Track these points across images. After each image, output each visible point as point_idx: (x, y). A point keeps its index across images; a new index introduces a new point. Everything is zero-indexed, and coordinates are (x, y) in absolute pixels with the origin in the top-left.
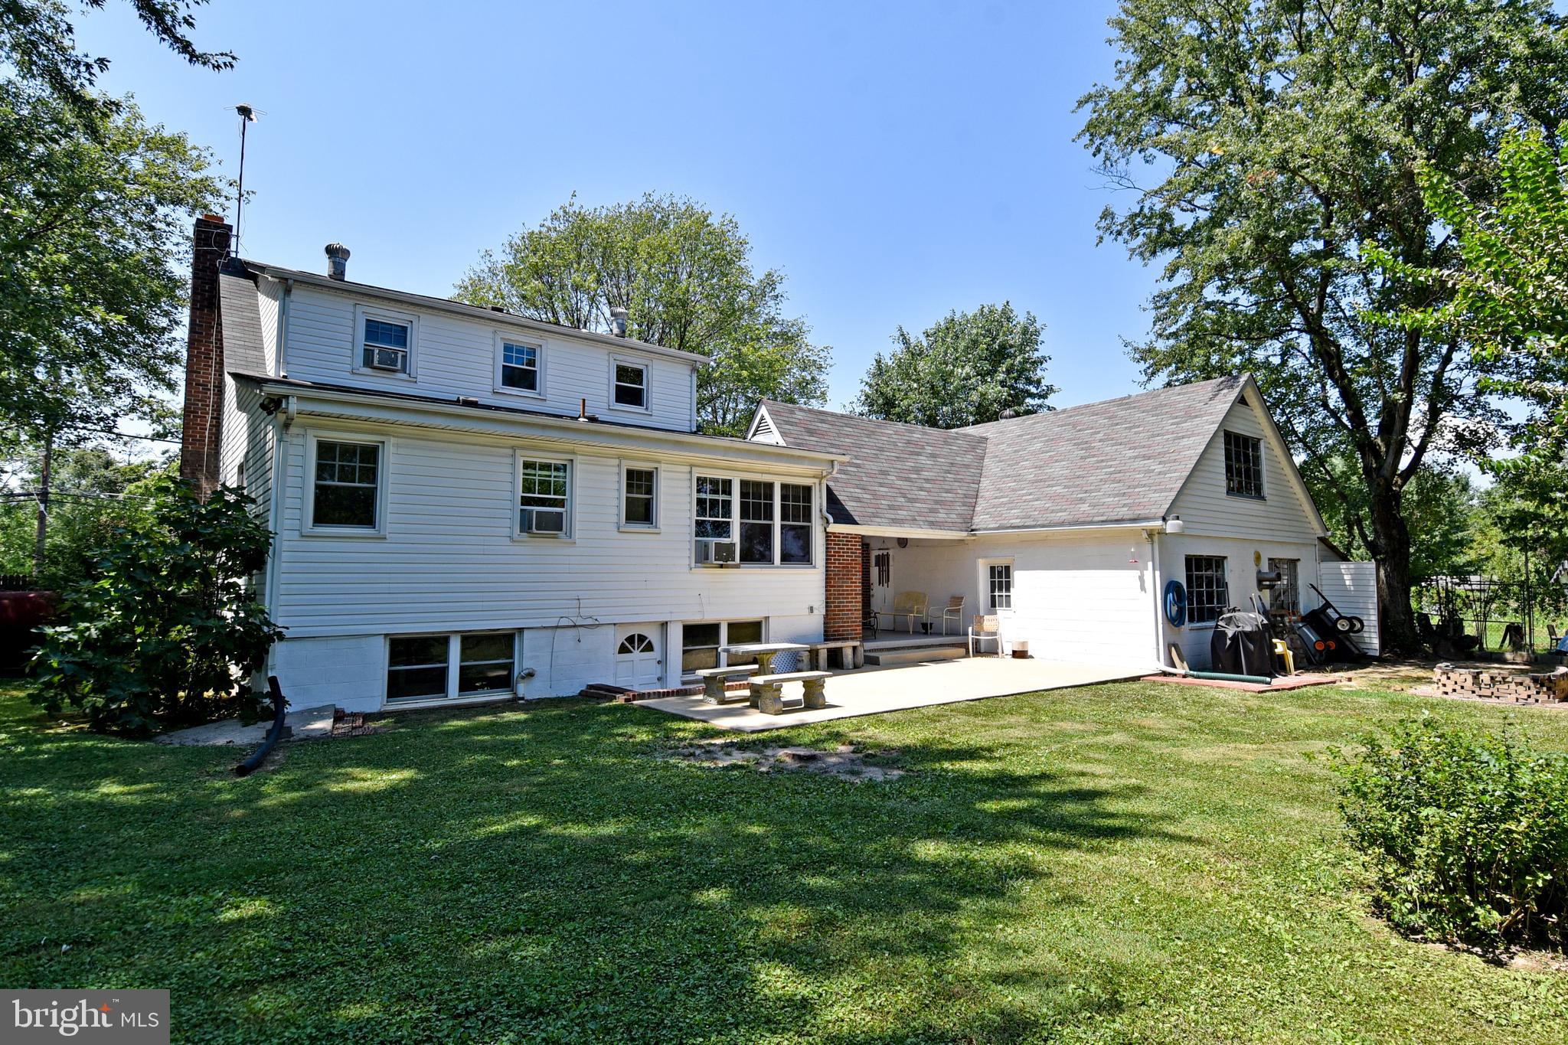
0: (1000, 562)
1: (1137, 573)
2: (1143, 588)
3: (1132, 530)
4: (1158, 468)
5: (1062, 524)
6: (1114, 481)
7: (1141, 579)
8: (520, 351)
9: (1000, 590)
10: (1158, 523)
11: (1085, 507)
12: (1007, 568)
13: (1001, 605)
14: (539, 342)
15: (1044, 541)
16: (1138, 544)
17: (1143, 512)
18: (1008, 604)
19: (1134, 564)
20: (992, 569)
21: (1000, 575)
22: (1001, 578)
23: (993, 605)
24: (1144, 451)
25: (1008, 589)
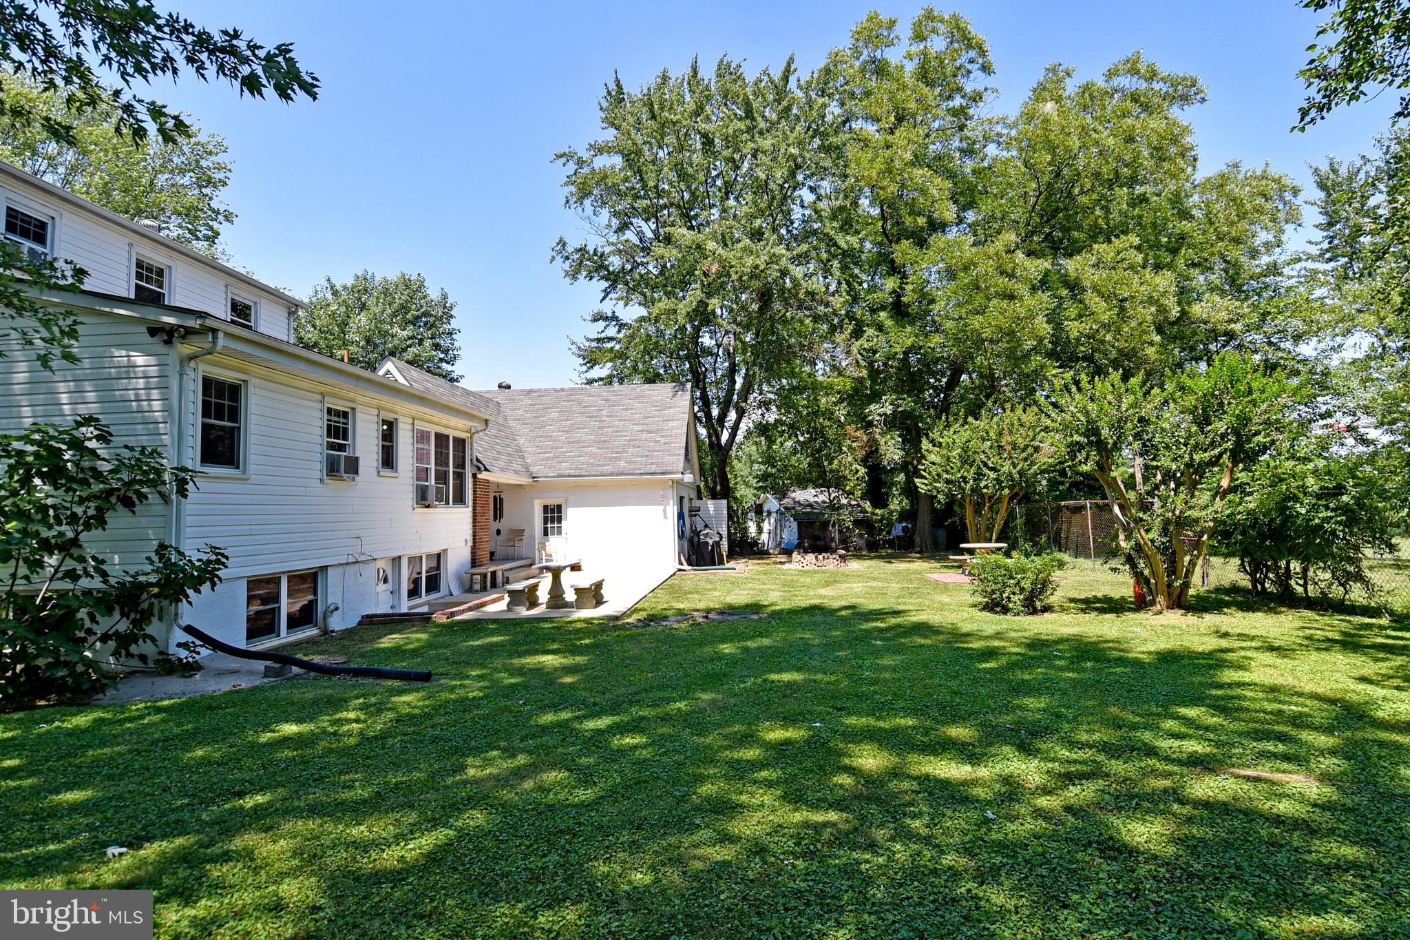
0: (552, 501)
1: (661, 508)
2: (665, 517)
3: (661, 480)
4: (663, 440)
5: (611, 474)
6: (634, 446)
7: (665, 511)
8: (150, 269)
9: (553, 522)
10: (680, 476)
11: (622, 463)
12: (559, 507)
13: (553, 534)
14: (169, 263)
15: (594, 486)
16: (663, 489)
17: (669, 469)
18: (559, 533)
19: (661, 501)
20: (546, 507)
21: (552, 511)
22: (553, 515)
23: (546, 534)
24: (645, 427)
25: (560, 521)
